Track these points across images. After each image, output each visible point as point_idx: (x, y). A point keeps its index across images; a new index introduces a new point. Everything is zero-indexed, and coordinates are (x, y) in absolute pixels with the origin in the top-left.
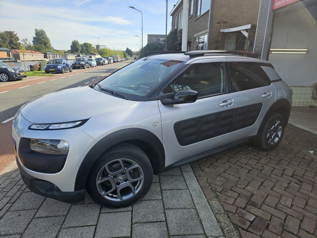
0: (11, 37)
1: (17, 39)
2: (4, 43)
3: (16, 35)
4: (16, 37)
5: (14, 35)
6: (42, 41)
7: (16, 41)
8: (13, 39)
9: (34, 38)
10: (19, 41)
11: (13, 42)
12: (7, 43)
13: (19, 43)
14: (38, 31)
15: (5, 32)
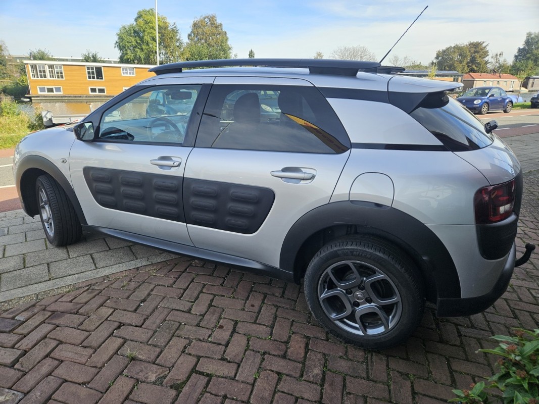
0: (475, 52)
1: (486, 54)
2: (461, 62)
3: (485, 47)
4: (483, 52)
5: (482, 49)
6: (533, 55)
7: (483, 58)
8: (477, 55)
9: (520, 50)
10: (486, 59)
11: (475, 60)
12: (465, 62)
13: (486, 62)
14: (533, 36)
15: (470, 45)
